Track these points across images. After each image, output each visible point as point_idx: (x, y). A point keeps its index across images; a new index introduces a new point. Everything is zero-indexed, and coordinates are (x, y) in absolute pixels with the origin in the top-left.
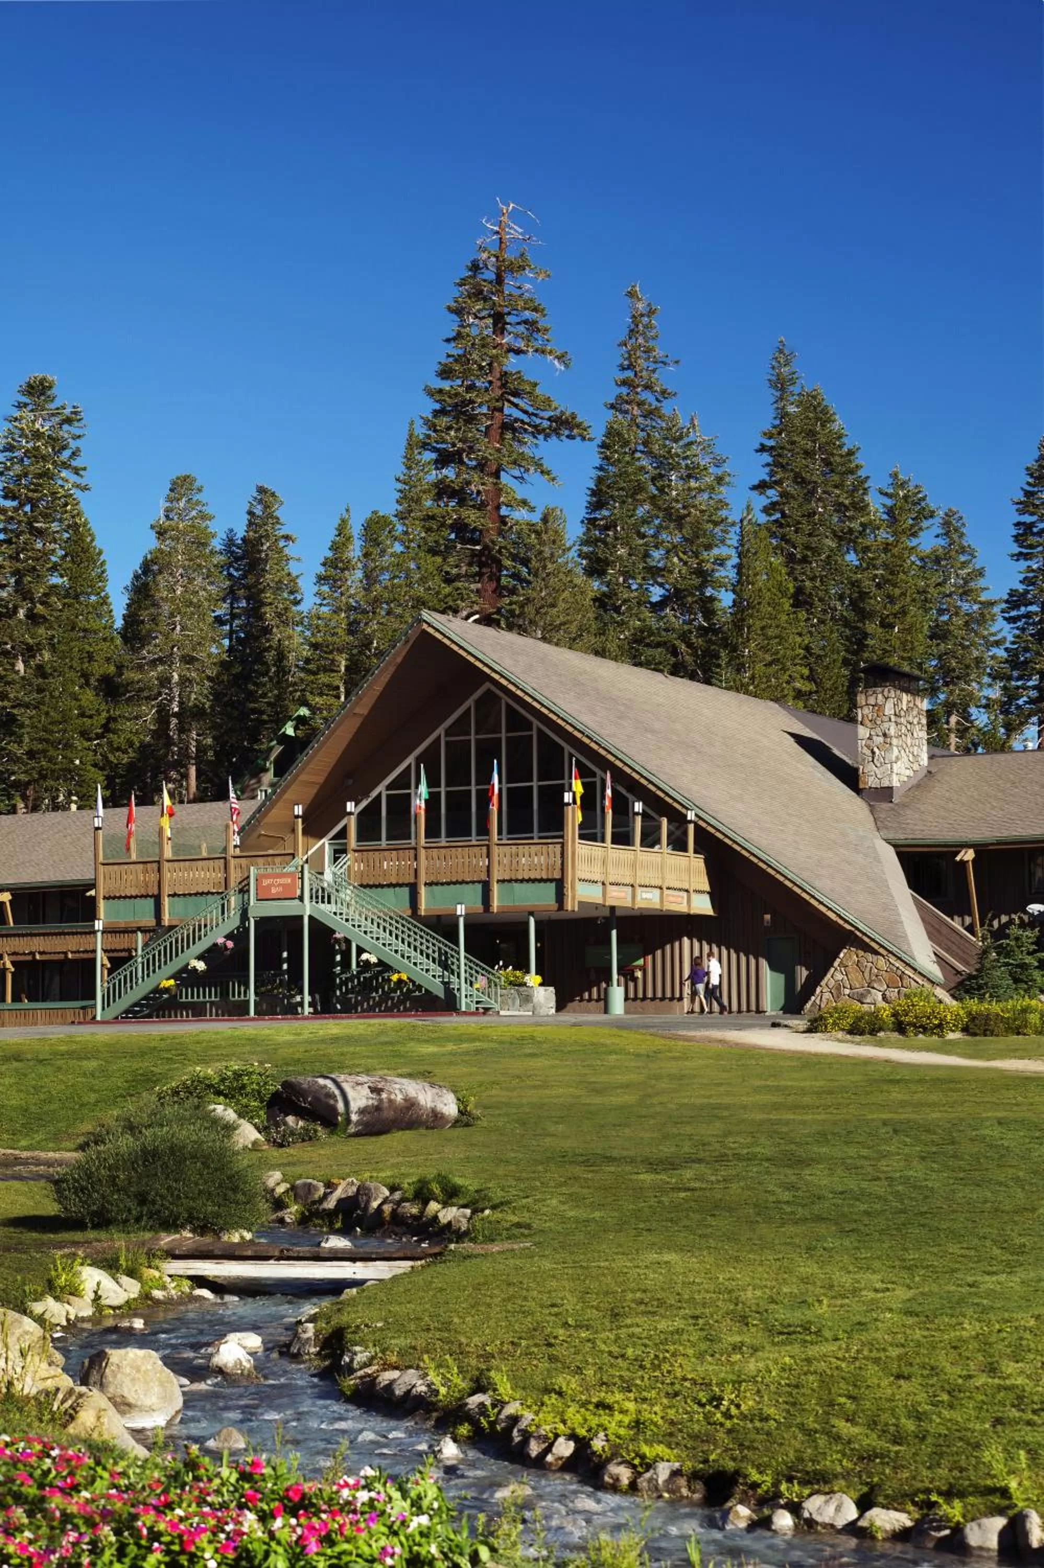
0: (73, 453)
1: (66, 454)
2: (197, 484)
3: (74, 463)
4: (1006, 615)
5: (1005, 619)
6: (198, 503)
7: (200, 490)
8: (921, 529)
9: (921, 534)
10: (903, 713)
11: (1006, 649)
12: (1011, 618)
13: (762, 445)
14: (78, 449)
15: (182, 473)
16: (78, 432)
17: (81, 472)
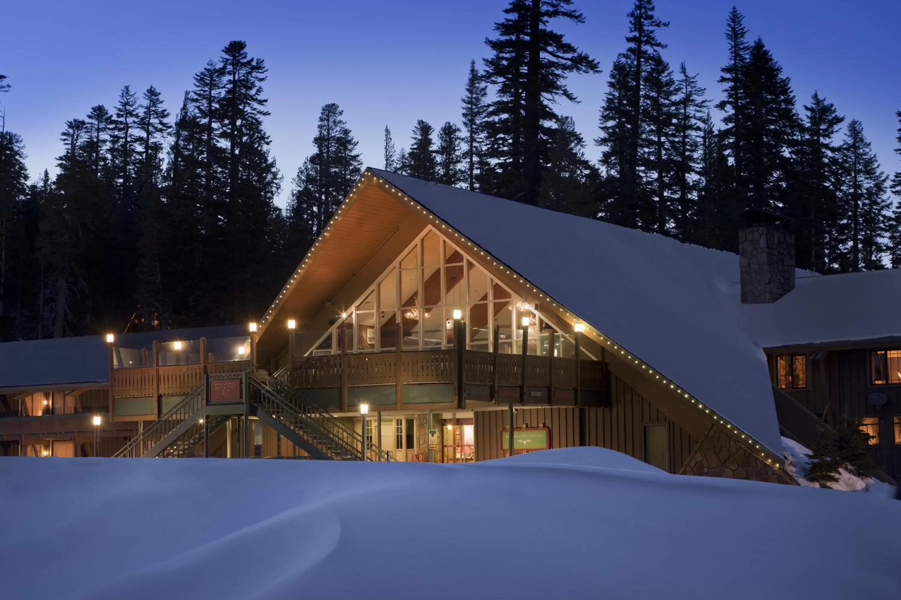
0: (258, 91)
1: (253, 92)
2: (339, 109)
3: (259, 98)
4: (894, 190)
5: (893, 192)
6: (340, 122)
7: (341, 113)
8: (832, 132)
9: (832, 135)
10: (774, 246)
11: (893, 212)
12: (897, 191)
13: (722, 77)
14: (260, 87)
15: (330, 102)
16: (261, 76)
17: (264, 103)
